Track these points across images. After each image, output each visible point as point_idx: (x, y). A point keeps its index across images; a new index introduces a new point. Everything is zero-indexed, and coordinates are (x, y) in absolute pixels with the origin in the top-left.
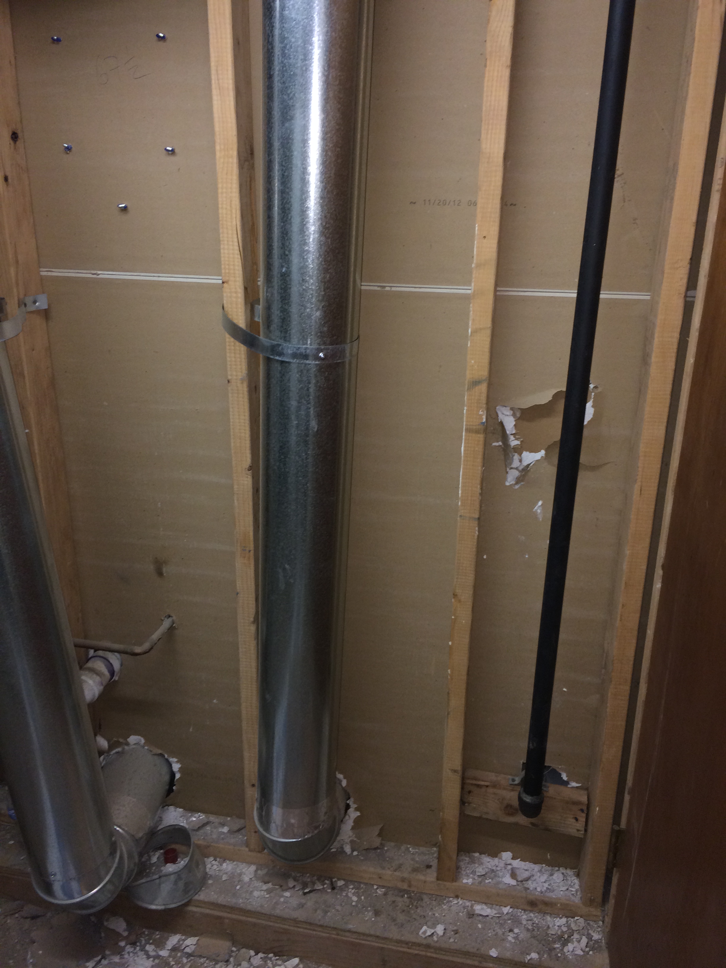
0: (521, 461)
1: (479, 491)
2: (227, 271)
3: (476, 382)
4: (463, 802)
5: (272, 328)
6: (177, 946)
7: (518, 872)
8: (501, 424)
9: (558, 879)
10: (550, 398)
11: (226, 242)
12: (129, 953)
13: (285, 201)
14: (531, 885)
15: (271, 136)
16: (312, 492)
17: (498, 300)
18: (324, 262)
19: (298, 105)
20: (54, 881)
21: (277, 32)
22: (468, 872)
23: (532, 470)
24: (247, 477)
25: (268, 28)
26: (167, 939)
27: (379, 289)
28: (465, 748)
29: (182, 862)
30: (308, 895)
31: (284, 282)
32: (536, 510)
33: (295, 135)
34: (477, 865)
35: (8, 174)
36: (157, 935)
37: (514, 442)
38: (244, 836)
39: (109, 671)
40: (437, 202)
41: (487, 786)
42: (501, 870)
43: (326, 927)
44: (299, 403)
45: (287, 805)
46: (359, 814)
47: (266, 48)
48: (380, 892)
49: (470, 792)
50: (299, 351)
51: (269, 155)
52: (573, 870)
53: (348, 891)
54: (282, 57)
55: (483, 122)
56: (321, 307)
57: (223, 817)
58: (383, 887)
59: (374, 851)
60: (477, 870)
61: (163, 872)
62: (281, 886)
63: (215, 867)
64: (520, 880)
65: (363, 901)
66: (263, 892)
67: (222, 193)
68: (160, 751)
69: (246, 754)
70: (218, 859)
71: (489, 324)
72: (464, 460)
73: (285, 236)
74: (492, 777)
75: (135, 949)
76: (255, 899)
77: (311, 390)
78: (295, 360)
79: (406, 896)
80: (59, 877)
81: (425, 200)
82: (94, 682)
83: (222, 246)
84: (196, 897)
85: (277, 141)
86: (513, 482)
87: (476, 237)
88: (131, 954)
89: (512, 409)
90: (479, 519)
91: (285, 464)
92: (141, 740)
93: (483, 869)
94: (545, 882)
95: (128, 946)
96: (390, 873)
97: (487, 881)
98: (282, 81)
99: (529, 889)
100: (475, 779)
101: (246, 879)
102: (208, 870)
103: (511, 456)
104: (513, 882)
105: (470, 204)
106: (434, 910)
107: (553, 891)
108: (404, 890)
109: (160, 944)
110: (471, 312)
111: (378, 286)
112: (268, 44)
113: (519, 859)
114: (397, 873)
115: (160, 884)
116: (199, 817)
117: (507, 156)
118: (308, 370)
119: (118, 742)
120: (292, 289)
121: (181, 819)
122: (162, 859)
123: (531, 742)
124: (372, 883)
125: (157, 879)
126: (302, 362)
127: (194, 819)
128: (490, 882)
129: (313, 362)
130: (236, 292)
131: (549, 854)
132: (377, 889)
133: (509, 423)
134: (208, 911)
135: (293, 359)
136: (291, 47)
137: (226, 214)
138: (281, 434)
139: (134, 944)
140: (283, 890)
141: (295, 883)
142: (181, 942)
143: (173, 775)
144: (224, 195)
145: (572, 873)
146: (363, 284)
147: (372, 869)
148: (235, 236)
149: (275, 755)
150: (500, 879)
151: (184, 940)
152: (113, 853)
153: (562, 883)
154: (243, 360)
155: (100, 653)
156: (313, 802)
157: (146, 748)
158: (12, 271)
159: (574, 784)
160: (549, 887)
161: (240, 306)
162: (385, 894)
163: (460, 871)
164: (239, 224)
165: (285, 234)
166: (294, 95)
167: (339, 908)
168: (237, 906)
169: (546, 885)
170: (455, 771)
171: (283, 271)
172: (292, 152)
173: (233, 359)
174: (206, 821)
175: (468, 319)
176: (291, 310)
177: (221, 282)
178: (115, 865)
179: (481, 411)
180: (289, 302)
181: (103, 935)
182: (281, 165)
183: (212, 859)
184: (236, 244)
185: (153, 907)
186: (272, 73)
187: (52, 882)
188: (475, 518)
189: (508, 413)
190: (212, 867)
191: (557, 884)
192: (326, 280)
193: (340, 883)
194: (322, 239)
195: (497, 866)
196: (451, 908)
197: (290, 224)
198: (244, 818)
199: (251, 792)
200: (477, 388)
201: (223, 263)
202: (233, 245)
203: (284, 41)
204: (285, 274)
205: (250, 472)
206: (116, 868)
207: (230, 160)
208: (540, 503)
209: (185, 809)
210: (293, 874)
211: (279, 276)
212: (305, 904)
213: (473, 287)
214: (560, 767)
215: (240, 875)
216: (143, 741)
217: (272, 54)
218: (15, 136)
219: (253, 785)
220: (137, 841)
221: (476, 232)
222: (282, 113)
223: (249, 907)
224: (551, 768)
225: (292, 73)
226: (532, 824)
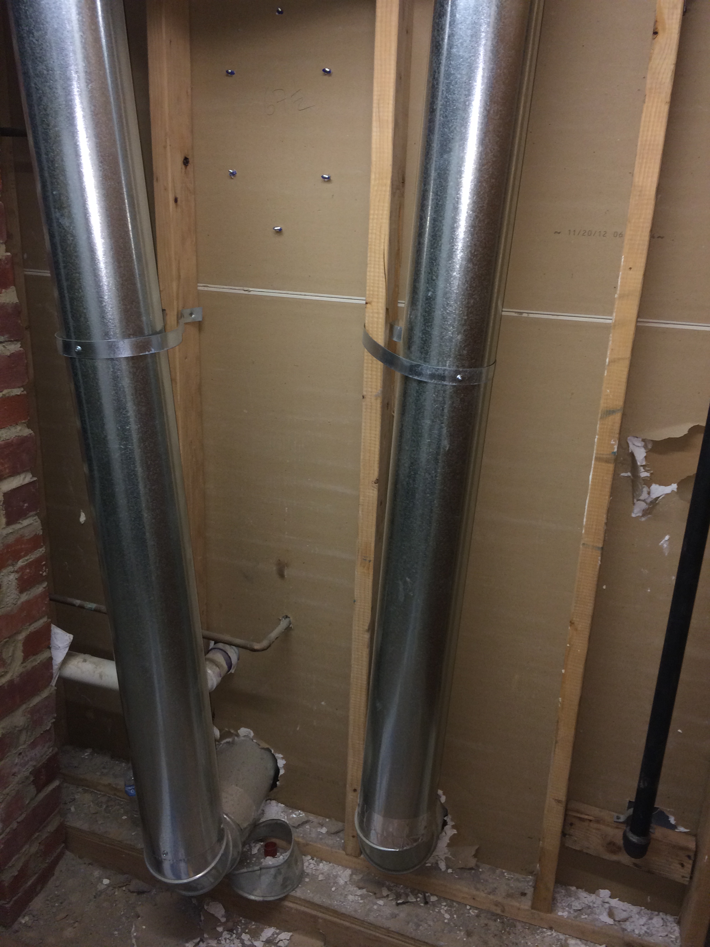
0: (649, 493)
1: (605, 520)
2: (371, 293)
3: (610, 411)
4: (564, 834)
5: (413, 349)
6: (271, 938)
7: (616, 912)
8: (632, 455)
9: (657, 923)
10: (686, 432)
11: (372, 266)
12: (225, 939)
13: (437, 229)
14: (629, 926)
15: (428, 167)
16: (438, 509)
17: (639, 331)
18: (470, 288)
19: (457, 138)
20: (165, 860)
21: (443, 69)
22: (564, 904)
23: (661, 503)
24: (373, 490)
25: (435, 65)
26: (262, 931)
27: (516, 315)
28: (571, 779)
29: (281, 857)
30: (400, 906)
31: (429, 306)
32: (662, 544)
33: (452, 166)
34: (573, 899)
35: (178, 196)
36: (253, 925)
37: (644, 474)
38: (341, 839)
39: (227, 664)
40: (582, 233)
41: (590, 821)
42: (598, 907)
43: (418, 940)
44: (433, 422)
45: (388, 814)
46: (456, 833)
47: (431, 85)
48: (473, 912)
49: (571, 824)
50: (438, 372)
51: (425, 185)
52: (673, 917)
53: (440, 907)
54: (447, 92)
55: (638, 157)
56: (462, 331)
57: (322, 818)
58: (477, 908)
59: (469, 871)
60: (573, 904)
61: (263, 864)
62: (375, 894)
63: (312, 866)
64: (617, 920)
65: (455, 920)
66: (357, 897)
67: (373, 219)
68: (266, 746)
69: (350, 759)
70: (315, 859)
71: (627, 354)
72: (592, 488)
73: (434, 262)
74: (595, 811)
75: (232, 936)
76: (350, 903)
77: (446, 411)
78: (434, 380)
79: (499, 920)
80: (170, 856)
81: (570, 231)
82: (214, 672)
83: (368, 269)
84: (293, 893)
85: (433, 172)
86: (640, 514)
87: (622, 268)
88: (228, 941)
89: (643, 440)
90: (602, 548)
91: (414, 480)
92: (250, 733)
93: (579, 904)
94: (643, 925)
95: (225, 932)
96: (484, 895)
97: (583, 917)
98: (444, 115)
99: (626, 930)
100: (578, 811)
101: (341, 882)
102: (305, 868)
103: (641, 488)
104: (610, 921)
105: (615, 235)
106: (527, 938)
107: (652, 935)
108: (498, 915)
109: (255, 935)
110: (611, 342)
111: (515, 312)
112: (433, 81)
113: (617, 899)
114: (491, 897)
115: (260, 876)
116: (299, 815)
117: (659, 189)
118: (444, 391)
119: (230, 732)
120: (436, 312)
121: (282, 814)
122: (263, 851)
123: (642, 781)
124: (465, 903)
125: (258, 870)
126: (439, 383)
127: (294, 816)
128: (586, 918)
129: (451, 384)
130: (378, 313)
131: (649, 897)
132: (470, 909)
133: (640, 454)
134: (303, 908)
135: (432, 380)
136: (456, 83)
137: (375, 239)
138: (413, 451)
139: (230, 931)
140: (377, 898)
141: (389, 893)
142: (275, 936)
143: (277, 770)
144: (375, 221)
145: (673, 920)
146: (504, 310)
147: (466, 890)
148: (382, 260)
149: (380, 762)
150: (597, 916)
151: (278, 934)
152: (220, 839)
153: (661, 929)
154: (379, 378)
155: (220, 645)
156: (414, 814)
157: (255, 741)
158: (174, 285)
159: (682, 829)
160: (648, 931)
161: (380, 326)
162: (478, 916)
163: (556, 902)
164: (386, 248)
165: (433, 260)
166: (455, 128)
167: (431, 923)
168: (332, 908)
169: (644, 928)
170: (559, 801)
171: (429, 295)
172: (447, 182)
173: (370, 376)
174: (306, 819)
175: (606, 348)
176: (433, 333)
177: (364, 302)
178: (222, 852)
179: (612, 440)
180: (432, 325)
181: (202, 918)
182: (436, 194)
183: (309, 857)
184: (382, 267)
185: (252, 897)
186: (435, 107)
187: (163, 860)
188: (598, 548)
189: (639, 445)
190: (309, 866)
191: (655, 929)
192: (470, 305)
193: (433, 899)
194: (469, 265)
195: (594, 903)
196: (545, 939)
197: (440, 250)
198: (343, 821)
199: (352, 797)
200: (611, 418)
201: (368, 284)
202: (379, 269)
203: (449, 77)
204: (430, 298)
205: (377, 485)
206: (222, 855)
207: (384, 188)
208: (667, 538)
209: (286, 805)
210: (387, 883)
211: (424, 300)
212: (398, 914)
213: (614, 317)
214: (669, 810)
215: (336, 877)
216: (252, 734)
217: (437, 90)
218: (186, 162)
219: (355, 790)
220: (241, 830)
221: (622, 263)
222: (442, 145)
223: (343, 910)
224: (659, 809)
225: (455, 108)
226: (635, 865)
